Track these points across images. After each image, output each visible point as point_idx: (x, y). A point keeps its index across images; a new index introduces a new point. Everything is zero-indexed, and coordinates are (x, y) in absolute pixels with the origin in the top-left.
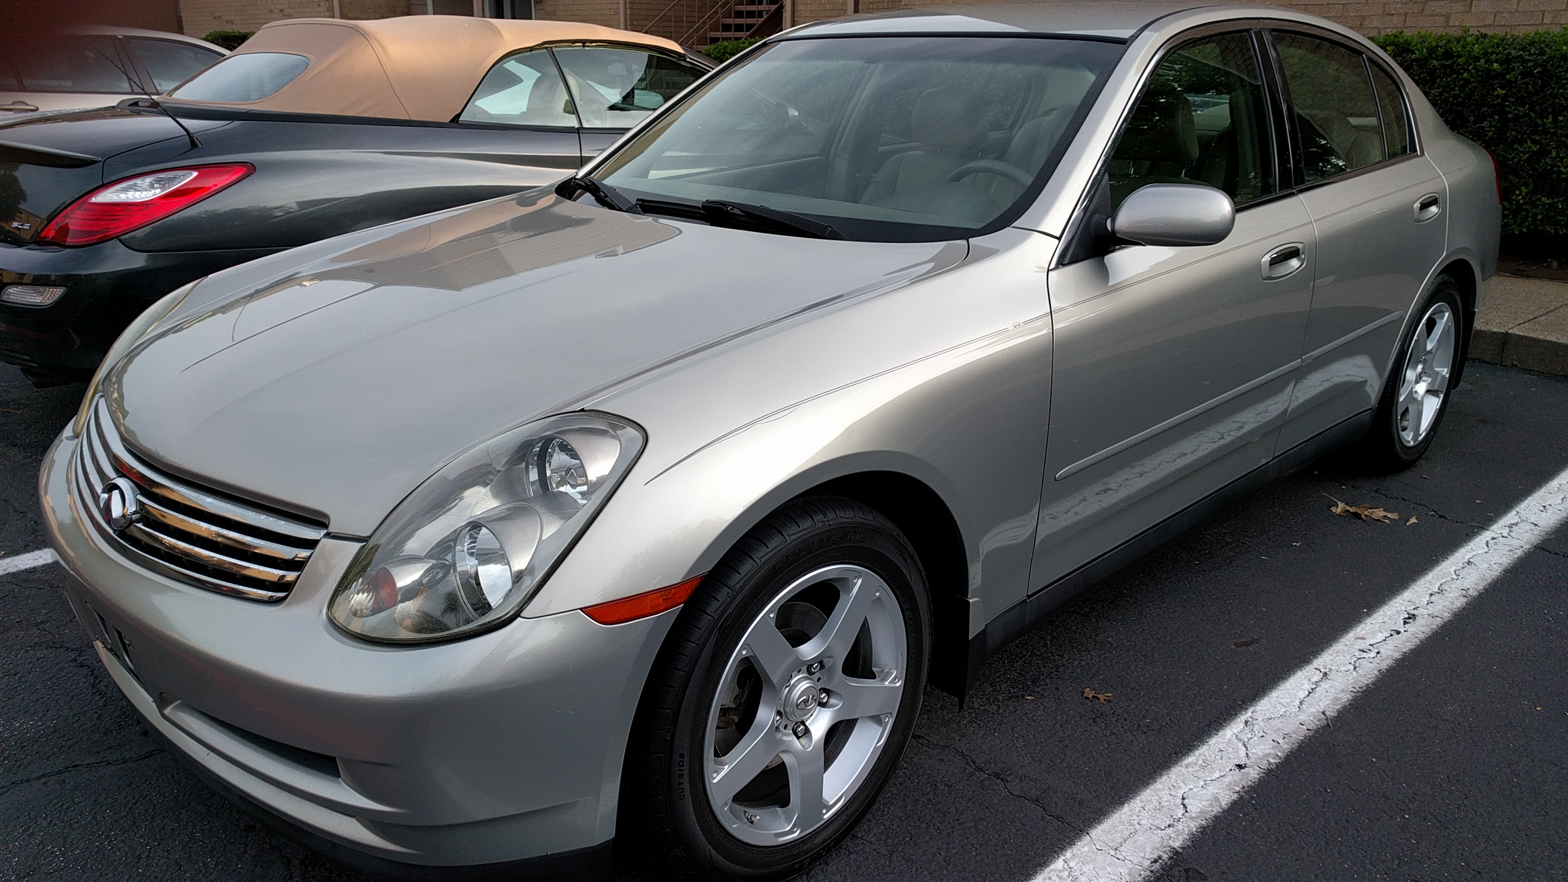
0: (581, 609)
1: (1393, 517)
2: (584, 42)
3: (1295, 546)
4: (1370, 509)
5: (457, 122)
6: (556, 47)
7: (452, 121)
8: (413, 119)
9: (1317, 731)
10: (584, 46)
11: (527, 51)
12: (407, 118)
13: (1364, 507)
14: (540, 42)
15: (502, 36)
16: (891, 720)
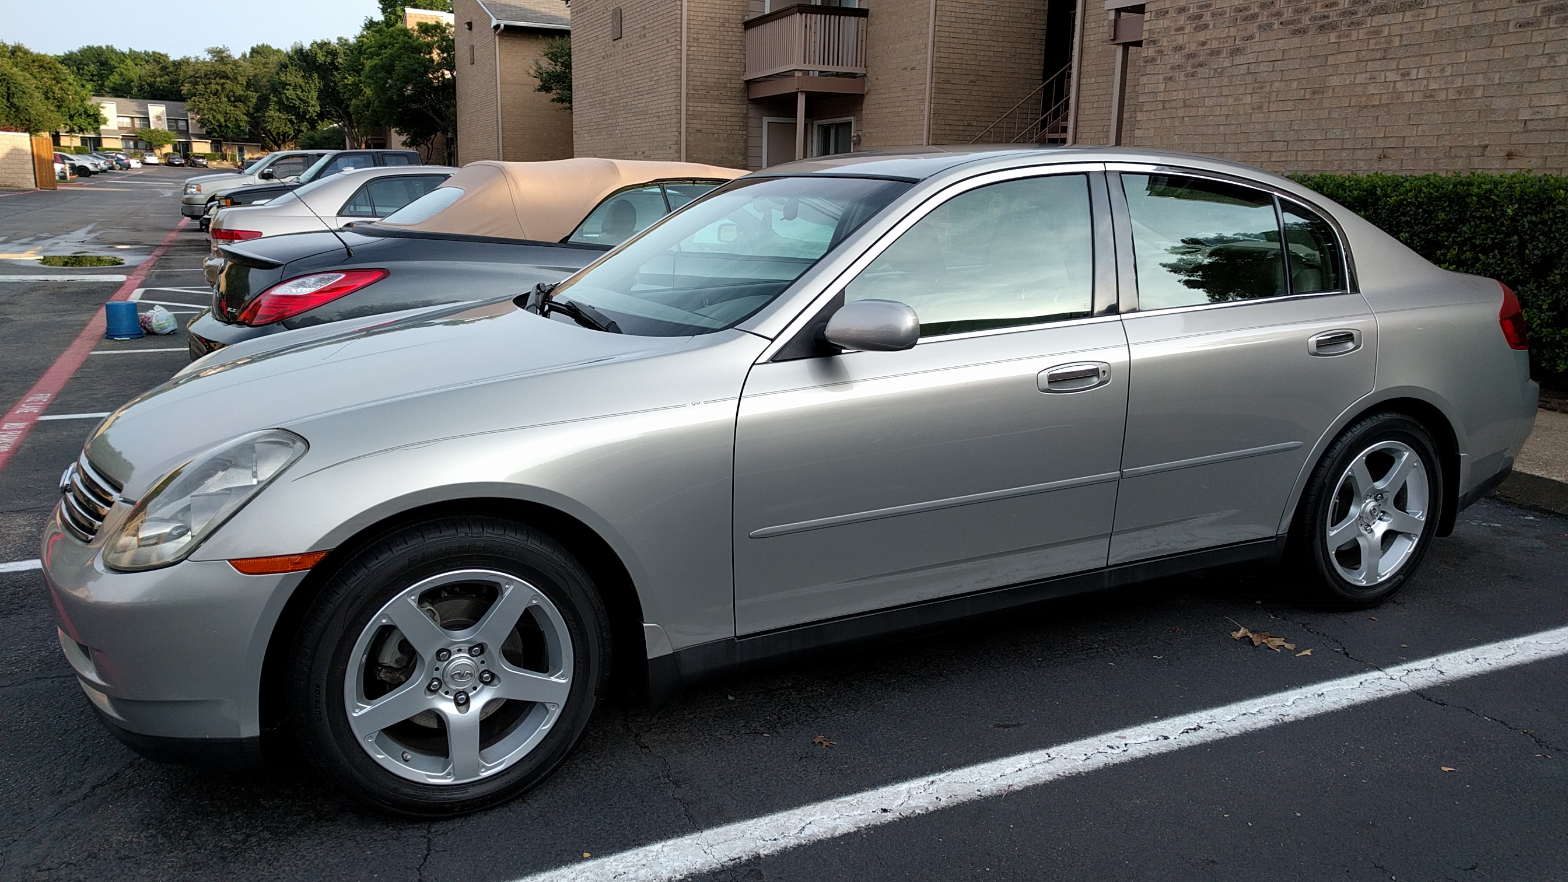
0: (229, 560)
1: (1289, 648)
2: (694, 180)
3: (1156, 658)
4: (1271, 637)
5: (566, 243)
6: (667, 184)
7: (561, 242)
8: (527, 239)
9: (986, 799)
10: (694, 183)
11: (641, 187)
12: (523, 238)
13: (1265, 635)
14: (653, 180)
15: (619, 175)
16: (558, 710)
